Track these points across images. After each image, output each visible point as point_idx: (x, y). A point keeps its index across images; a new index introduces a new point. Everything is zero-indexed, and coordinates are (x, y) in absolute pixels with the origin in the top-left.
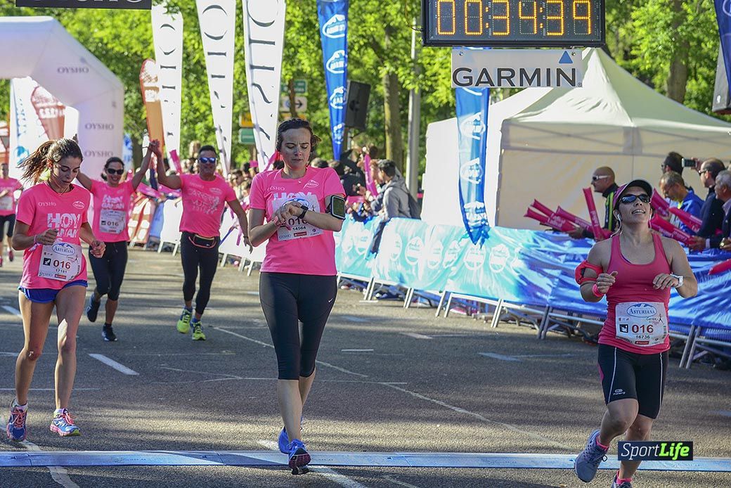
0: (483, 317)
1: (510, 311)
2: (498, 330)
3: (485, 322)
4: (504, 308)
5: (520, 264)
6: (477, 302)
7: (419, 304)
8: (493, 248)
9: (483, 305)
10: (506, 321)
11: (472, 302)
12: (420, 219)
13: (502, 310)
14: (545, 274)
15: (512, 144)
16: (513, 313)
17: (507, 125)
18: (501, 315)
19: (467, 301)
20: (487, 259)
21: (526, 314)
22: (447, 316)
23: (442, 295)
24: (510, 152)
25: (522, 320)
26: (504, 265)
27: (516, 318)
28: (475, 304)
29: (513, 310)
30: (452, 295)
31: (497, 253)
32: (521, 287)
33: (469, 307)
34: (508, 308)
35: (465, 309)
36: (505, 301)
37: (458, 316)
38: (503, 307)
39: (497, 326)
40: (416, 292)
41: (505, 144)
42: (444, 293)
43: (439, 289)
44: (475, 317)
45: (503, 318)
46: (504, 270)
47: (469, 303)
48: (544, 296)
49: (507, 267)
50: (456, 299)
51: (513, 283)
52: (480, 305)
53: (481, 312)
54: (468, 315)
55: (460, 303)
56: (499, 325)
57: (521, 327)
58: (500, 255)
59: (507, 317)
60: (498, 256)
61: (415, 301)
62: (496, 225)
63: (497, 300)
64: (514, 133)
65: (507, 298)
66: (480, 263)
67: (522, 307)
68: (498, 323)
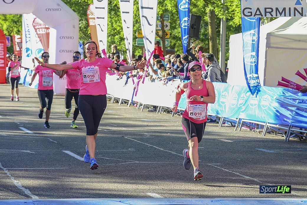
0: (258, 131)
1: (271, 128)
2: (265, 137)
3: (259, 133)
4: (268, 127)
5: (277, 105)
6: (255, 124)
7: (226, 125)
8: (263, 97)
9: (258, 125)
10: (269, 133)
11: (253, 123)
12: (227, 83)
13: (267, 128)
14: (288, 110)
15: (272, 45)
16: (273, 129)
17: (269, 35)
18: (267, 130)
19: (250, 123)
20: (260, 102)
21: (279, 129)
22: (240, 131)
23: (238, 120)
24: (270, 49)
25: (277, 132)
26: (268, 105)
27: (274, 132)
28: (254, 124)
29: (273, 127)
30: (243, 120)
31: (265, 99)
32: (277, 115)
33: (251, 126)
34: (270, 126)
35: (249, 127)
36: (268, 123)
37: (246, 130)
39: (265, 135)
40: (224, 119)
41: (268, 45)
42: (238, 119)
43: (236, 117)
44: (254, 131)
45: (268, 131)
46: (269, 107)
47: (251, 124)
48: (288, 120)
49: (270, 106)
50: (245, 122)
51: (272, 114)
52: (256, 125)
53: (257, 128)
54: (251, 130)
55: (247, 124)
57: (277, 136)
58: (266, 100)
59: (270, 131)
60: (265, 101)
61: (224, 123)
62: (264, 85)
63: (265, 122)
64: (272, 40)
65: (270, 121)
66: (256, 104)
67: (277, 126)
68: (265, 134)
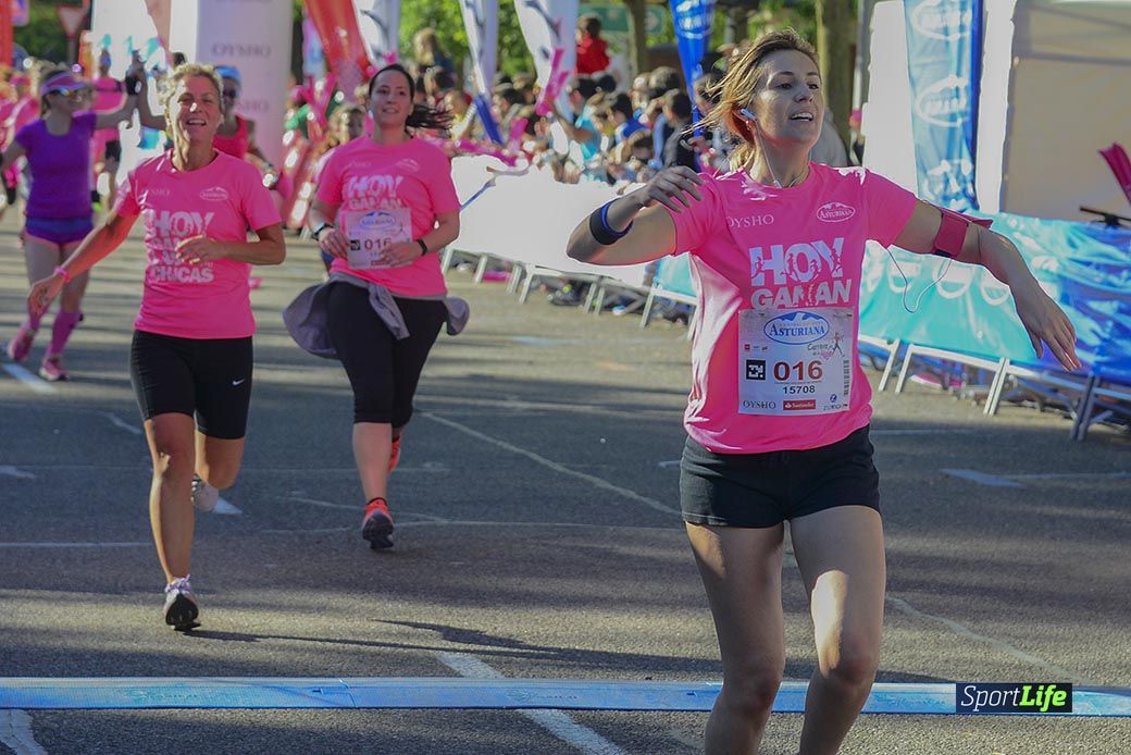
0: (972, 393)
1: (1024, 383)
2: (997, 420)
3: (974, 403)
4: (1012, 378)
6: (963, 365)
9: (974, 370)
10: (1016, 401)
11: (954, 363)
13: (1006, 381)
15: (1036, 47)
16: (1028, 386)
17: (1025, 8)
18: (1003, 389)
19: (944, 361)
21: (1054, 389)
22: (902, 390)
23: (893, 348)
25: (1049, 400)
27: (1035, 398)
28: (958, 368)
29: (1026, 380)
30: (913, 349)
33: (947, 374)
34: (1018, 378)
36: (1010, 363)
37: (927, 390)
38: (1007, 375)
39: (996, 412)
41: (1021, 47)
42: (896, 344)
43: (887, 337)
44: (957, 394)
45: (1010, 394)
47: (948, 366)
50: (920, 356)
52: (967, 370)
54: (945, 388)
55: (928, 364)
56: (1001, 411)
57: (1045, 414)
59: (1015, 395)
63: (996, 360)
64: (1039, 25)
65: (1017, 354)
66: (964, 285)
67: (1045, 377)
68: (998, 406)
